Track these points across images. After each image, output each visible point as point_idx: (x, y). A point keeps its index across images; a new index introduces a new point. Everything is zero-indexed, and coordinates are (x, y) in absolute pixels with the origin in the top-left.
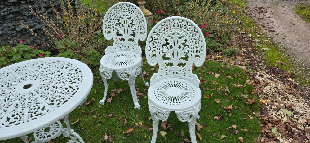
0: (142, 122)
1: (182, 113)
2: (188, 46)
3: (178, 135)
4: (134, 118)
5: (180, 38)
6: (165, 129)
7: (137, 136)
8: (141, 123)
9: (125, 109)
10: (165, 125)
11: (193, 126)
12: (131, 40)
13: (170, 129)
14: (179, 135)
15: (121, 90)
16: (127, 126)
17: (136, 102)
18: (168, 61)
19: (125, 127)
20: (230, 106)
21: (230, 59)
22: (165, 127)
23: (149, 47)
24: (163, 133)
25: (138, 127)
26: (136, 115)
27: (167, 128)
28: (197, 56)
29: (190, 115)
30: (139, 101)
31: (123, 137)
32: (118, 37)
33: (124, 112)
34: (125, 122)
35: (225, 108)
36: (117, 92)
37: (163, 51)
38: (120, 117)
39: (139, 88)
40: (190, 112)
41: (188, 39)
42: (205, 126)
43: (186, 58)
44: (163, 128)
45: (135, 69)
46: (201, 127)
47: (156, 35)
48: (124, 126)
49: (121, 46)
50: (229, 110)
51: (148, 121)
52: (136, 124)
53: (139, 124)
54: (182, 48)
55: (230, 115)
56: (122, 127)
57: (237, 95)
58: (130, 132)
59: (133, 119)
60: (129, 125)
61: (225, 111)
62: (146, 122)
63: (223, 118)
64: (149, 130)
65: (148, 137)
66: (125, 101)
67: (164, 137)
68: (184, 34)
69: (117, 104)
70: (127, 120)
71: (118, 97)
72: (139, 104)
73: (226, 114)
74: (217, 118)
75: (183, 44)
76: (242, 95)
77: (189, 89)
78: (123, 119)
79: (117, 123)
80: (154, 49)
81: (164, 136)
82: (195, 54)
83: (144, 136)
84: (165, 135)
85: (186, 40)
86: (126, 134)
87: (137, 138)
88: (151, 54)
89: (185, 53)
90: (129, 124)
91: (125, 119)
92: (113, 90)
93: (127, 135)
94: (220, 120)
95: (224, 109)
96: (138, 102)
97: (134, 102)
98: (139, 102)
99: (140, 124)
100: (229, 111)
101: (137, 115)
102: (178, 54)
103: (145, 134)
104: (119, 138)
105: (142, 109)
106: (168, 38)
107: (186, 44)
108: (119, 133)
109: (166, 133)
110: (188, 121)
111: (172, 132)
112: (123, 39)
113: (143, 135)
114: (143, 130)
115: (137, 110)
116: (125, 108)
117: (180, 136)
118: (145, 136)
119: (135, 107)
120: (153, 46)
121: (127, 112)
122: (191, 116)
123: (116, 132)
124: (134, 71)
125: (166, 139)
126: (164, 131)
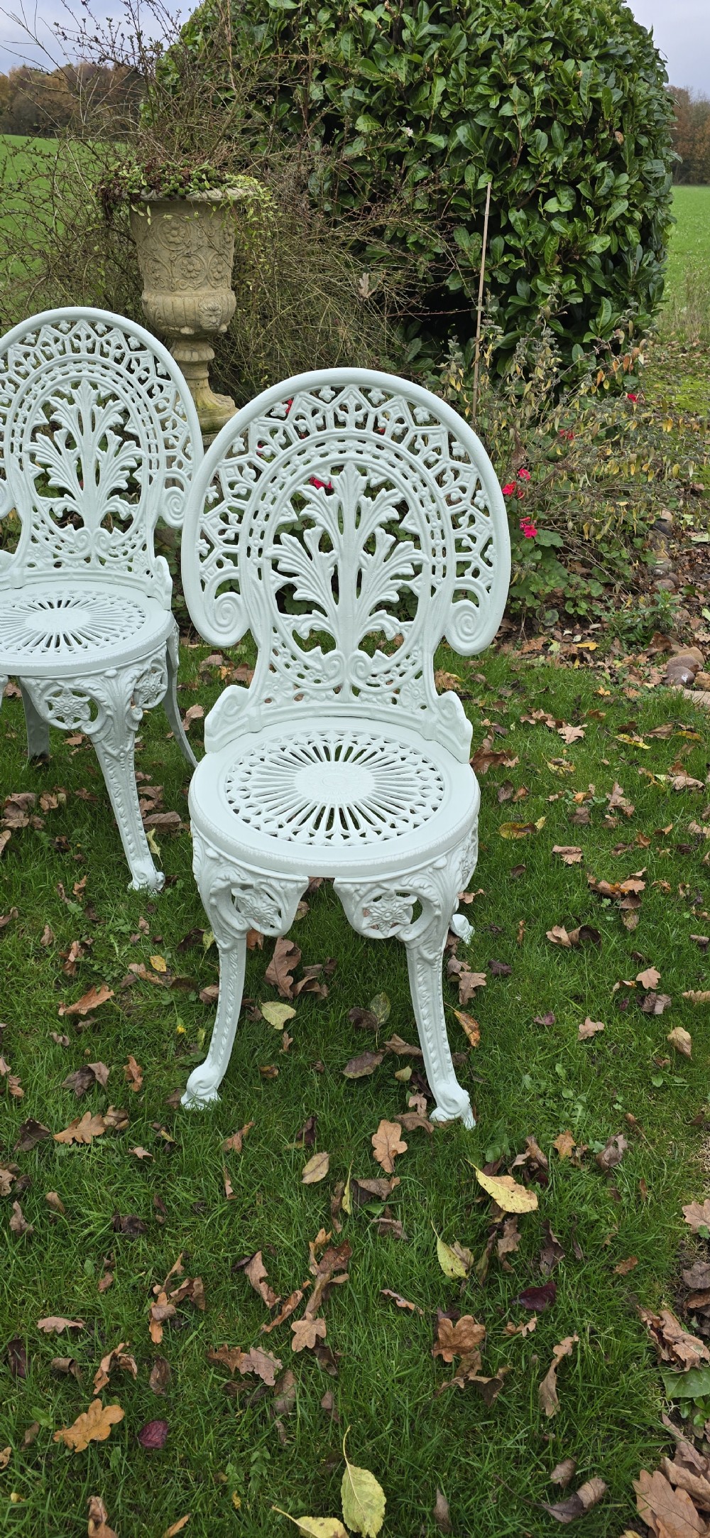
0: (169, 956)
1: (371, 890)
2: (416, 538)
3: (352, 1021)
4: (122, 936)
5: (371, 492)
6: (289, 993)
7: (133, 1030)
8: (159, 963)
9: (80, 891)
10: (290, 973)
11: (431, 963)
12: (115, 522)
13: (316, 989)
14: (359, 1021)
15: (62, 796)
16: (87, 978)
17: (140, 856)
18: (305, 623)
19: (69, 981)
20: (631, 877)
21: (642, 659)
22: (290, 980)
23: (204, 536)
24: (277, 1014)
25: (141, 984)
26: (135, 922)
27: (301, 985)
28: (460, 594)
29: (413, 900)
30: (157, 850)
31: (55, 1034)
32: (45, 503)
33: (73, 907)
34: (72, 958)
35: (604, 884)
36: (39, 805)
37: (281, 566)
38: (46, 931)
39: (159, 788)
40: (415, 882)
41: (416, 496)
42: (497, 975)
43: (405, 607)
44: (276, 987)
45: (135, 672)
46: (479, 979)
47: (241, 469)
48: (64, 976)
49: (63, 555)
50: (623, 896)
51: (201, 951)
52: (134, 967)
53: (150, 968)
54: (381, 550)
55: (631, 922)
56: (57, 982)
57: (671, 827)
58: (94, 1006)
59: (120, 944)
60: (95, 973)
61: (607, 902)
62: (190, 955)
63: (590, 934)
64: (201, 996)
65: (193, 1032)
66: (79, 851)
67: (282, 1032)
68: (397, 471)
69: (34, 868)
70: (83, 945)
71: (45, 829)
72: (159, 868)
73: (608, 918)
74: (563, 934)
75: (390, 527)
76: (695, 827)
77: (415, 769)
78: (64, 942)
79: (32, 961)
80: (231, 549)
81: (281, 1027)
82: (452, 582)
83: (175, 1026)
84: (287, 1023)
85: (402, 508)
86: (75, 1018)
87: (135, 1040)
88: (216, 576)
89: (397, 577)
90: (96, 968)
91: (75, 945)
92: (16, 798)
93: (76, 1023)
94: (576, 945)
95: (602, 895)
96: (149, 860)
97: (130, 856)
98: (154, 857)
99: (154, 971)
100: (624, 904)
101: (142, 923)
102: (359, 585)
103: (180, 1021)
104: (32, 1042)
105: (169, 891)
106: (308, 491)
107: (407, 524)
108: (36, 1016)
109: (289, 1012)
110: (406, 937)
111: (324, 1005)
112: (71, 519)
113: (165, 1023)
114: (167, 998)
115: (142, 899)
116: (77, 886)
117: (364, 1024)
118: (181, 1029)
119: (136, 884)
120: (222, 532)
121: (89, 906)
122: (418, 909)
123: (18, 1009)
124: (125, 684)
125: (287, 1040)
126: (284, 1000)
